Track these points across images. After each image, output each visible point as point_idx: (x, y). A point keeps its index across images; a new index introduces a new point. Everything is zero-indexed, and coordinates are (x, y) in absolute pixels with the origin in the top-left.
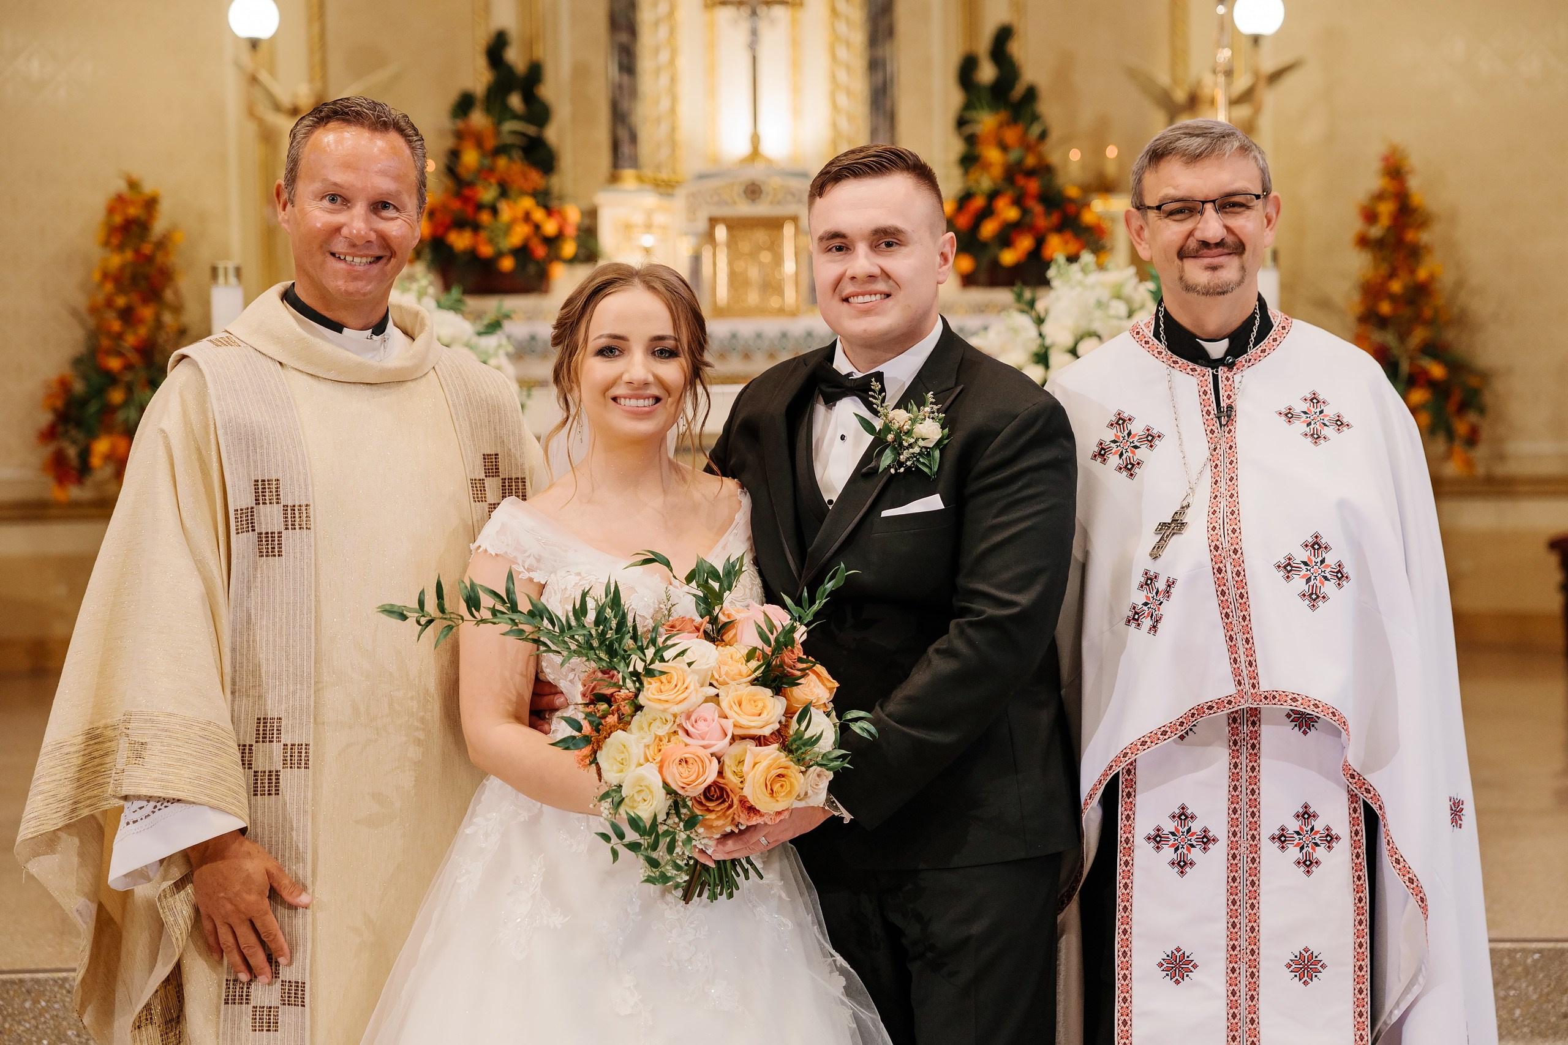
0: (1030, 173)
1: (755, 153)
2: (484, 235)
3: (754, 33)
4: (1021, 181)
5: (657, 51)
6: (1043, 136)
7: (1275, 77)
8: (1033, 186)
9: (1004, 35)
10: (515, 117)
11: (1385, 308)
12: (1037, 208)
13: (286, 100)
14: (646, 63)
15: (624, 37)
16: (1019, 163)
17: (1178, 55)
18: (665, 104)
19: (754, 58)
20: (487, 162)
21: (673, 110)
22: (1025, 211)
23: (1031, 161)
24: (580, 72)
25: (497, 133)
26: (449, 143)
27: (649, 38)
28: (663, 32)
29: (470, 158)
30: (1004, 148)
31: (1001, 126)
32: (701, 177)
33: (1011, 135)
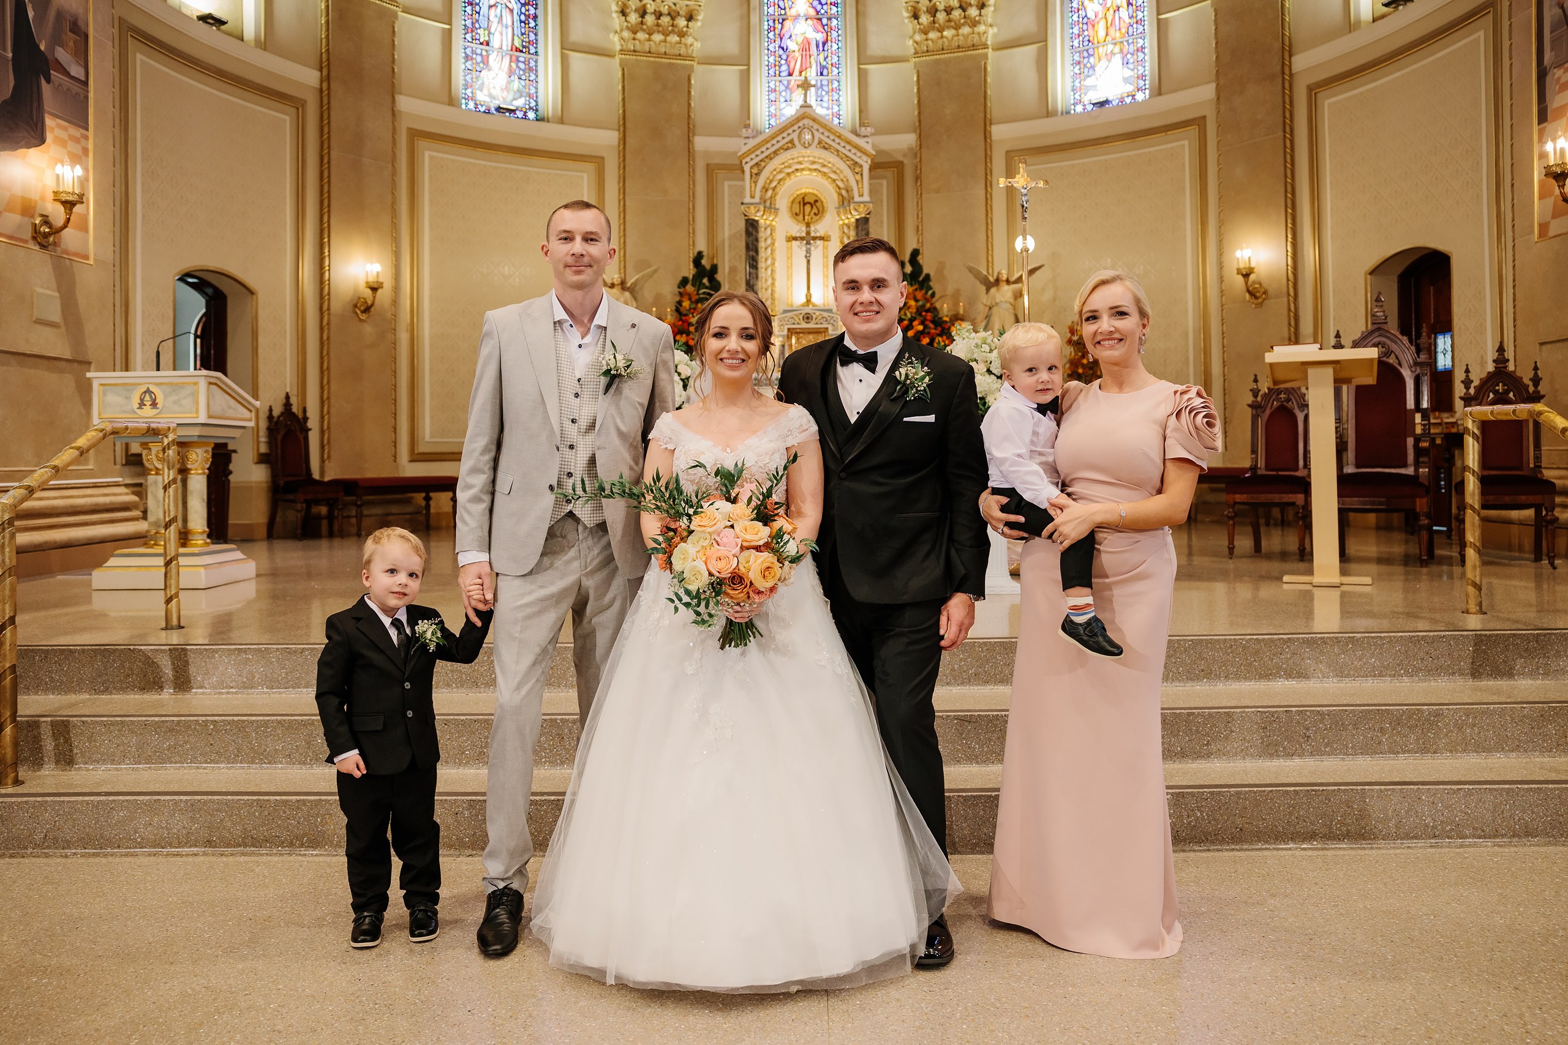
0: (928, 311)
1: (808, 301)
2: (691, 336)
3: (808, 251)
4: (924, 313)
5: (766, 260)
6: (933, 295)
7: (1032, 272)
8: (929, 316)
9: (915, 253)
10: (706, 288)
11: (1080, 371)
12: (931, 325)
13: (609, 281)
14: (762, 265)
15: (751, 253)
16: (923, 306)
17: (989, 263)
18: (770, 282)
19: (808, 262)
20: (693, 306)
21: (773, 284)
22: (925, 327)
23: (928, 305)
24: (733, 270)
25: (698, 294)
26: (678, 298)
27: (762, 254)
28: (769, 251)
29: (686, 304)
30: (917, 301)
31: (916, 290)
32: (785, 311)
33: (919, 295)
